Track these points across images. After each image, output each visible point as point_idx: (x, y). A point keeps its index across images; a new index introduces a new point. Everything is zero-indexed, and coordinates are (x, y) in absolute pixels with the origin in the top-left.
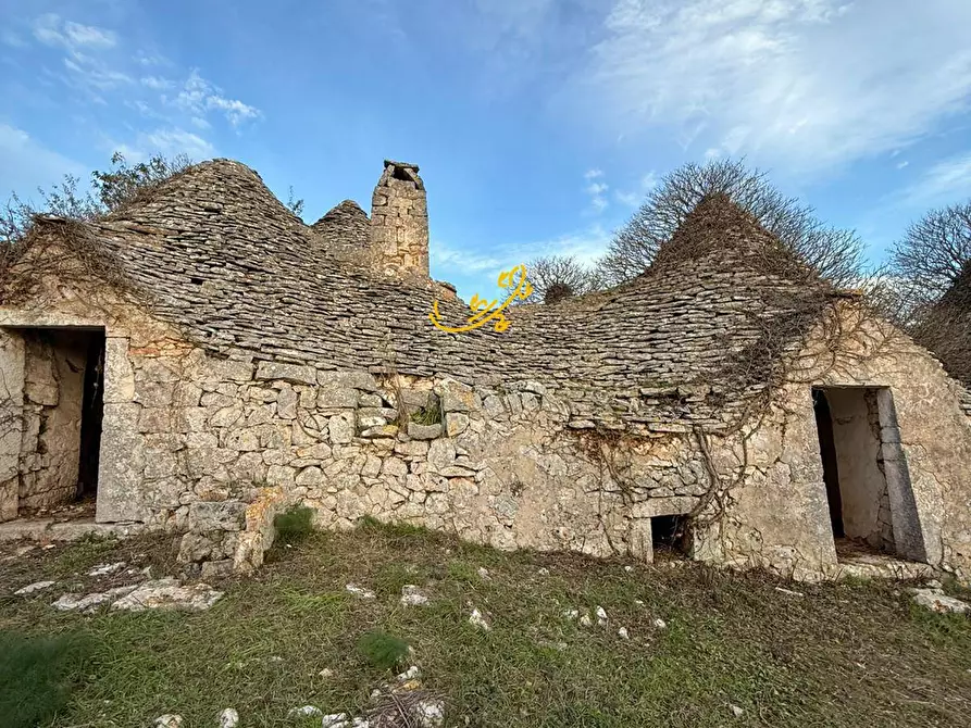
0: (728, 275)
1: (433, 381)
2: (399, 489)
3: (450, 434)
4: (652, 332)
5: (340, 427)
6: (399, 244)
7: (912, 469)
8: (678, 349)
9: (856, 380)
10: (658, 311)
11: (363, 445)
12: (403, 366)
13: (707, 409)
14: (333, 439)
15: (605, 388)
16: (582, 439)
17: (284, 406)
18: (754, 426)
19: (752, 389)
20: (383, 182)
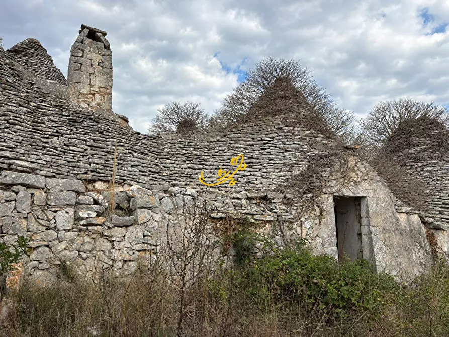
0: (291, 128)
1: (123, 186)
2: (106, 260)
3: (140, 222)
4: (250, 158)
5: (64, 219)
6: (91, 86)
7: (374, 239)
8: (265, 170)
9: (353, 193)
10: (252, 145)
11: (80, 231)
12: (102, 174)
13: (282, 207)
14: (59, 227)
15: (226, 192)
16: (218, 225)
17: (21, 203)
18: (306, 217)
19: (306, 197)
20: (80, 40)
